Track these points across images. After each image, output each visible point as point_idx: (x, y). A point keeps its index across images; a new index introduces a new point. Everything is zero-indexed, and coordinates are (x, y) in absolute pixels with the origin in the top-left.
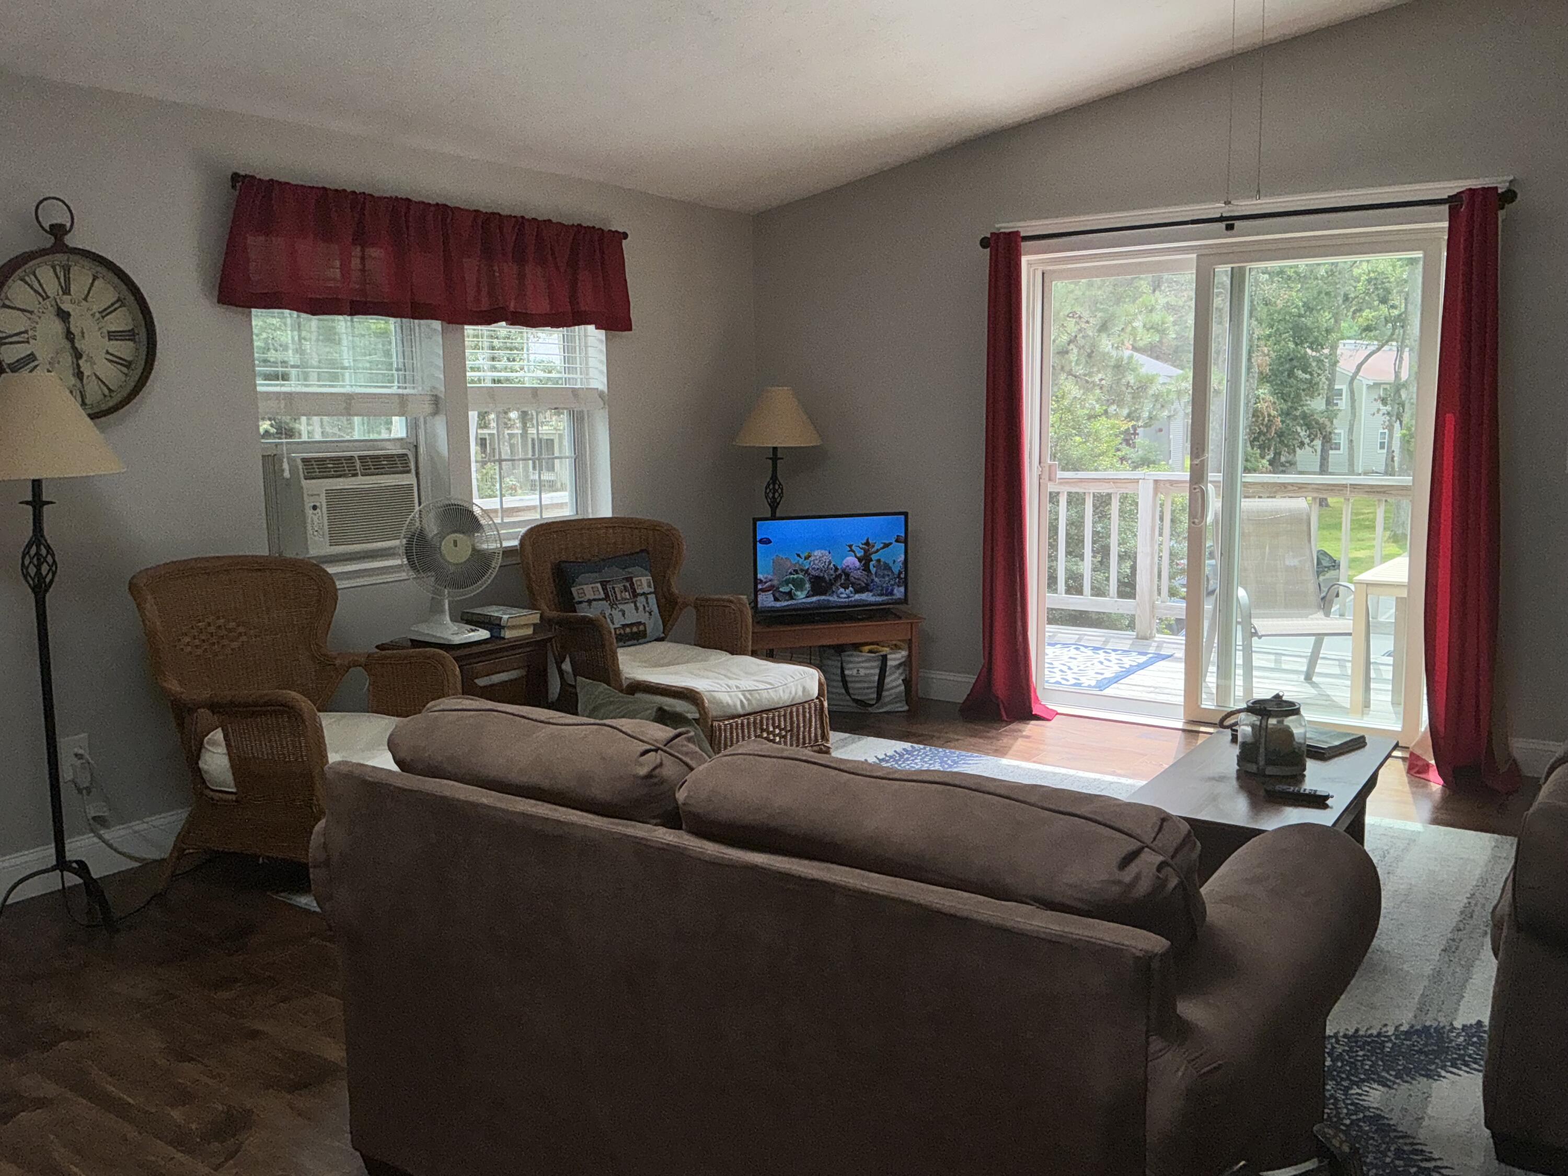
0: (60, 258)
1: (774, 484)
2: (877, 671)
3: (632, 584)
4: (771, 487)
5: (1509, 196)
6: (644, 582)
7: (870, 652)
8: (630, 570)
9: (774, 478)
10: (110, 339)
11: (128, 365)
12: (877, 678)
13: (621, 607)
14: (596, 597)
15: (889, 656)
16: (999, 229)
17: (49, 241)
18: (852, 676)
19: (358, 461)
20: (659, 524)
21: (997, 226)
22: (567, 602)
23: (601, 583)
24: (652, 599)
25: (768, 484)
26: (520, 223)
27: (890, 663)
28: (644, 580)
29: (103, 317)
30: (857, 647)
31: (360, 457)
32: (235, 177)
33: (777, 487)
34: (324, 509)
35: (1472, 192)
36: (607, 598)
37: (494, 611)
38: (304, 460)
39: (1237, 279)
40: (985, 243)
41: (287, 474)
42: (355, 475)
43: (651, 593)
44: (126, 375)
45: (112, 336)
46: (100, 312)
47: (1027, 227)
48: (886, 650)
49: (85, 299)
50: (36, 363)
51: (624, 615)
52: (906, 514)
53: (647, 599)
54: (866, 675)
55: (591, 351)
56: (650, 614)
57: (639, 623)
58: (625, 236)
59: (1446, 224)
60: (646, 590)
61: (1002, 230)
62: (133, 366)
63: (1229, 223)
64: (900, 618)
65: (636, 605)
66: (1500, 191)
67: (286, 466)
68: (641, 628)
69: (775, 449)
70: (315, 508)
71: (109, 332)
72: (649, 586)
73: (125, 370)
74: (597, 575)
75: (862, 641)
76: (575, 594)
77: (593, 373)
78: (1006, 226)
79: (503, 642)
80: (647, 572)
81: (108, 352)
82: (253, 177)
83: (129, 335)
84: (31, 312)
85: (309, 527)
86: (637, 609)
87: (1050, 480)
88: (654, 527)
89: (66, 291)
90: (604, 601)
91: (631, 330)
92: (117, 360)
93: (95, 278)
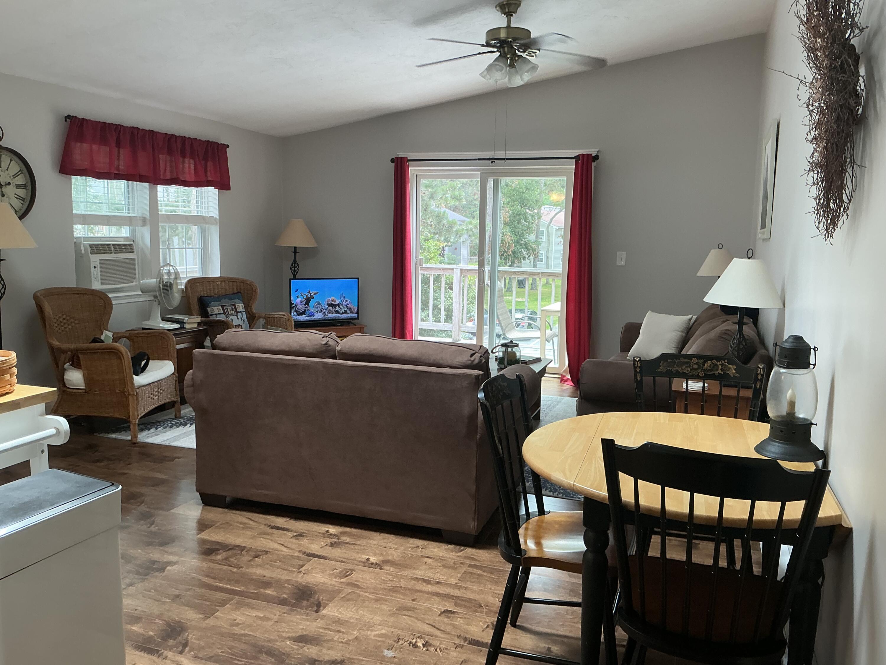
3: (235, 307)
4: (293, 265)
5: (596, 157)
6: (240, 307)
8: (233, 300)
9: (295, 261)
10: (16, 188)
11: (23, 200)
13: (231, 317)
14: (220, 313)
16: (398, 155)
19: (112, 247)
20: (247, 280)
21: (398, 154)
22: (204, 313)
23: (221, 306)
24: (244, 313)
25: (292, 264)
26: (184, 139)
28: (240, 305)
29: (14, 178)
31: (113, 245)
32: (69, 117)
33: (296, 265)
34: (99, 268)
35: (583, 155)
36: (224, 313)
37: (180, 317)
38: (91, 246)
39: (496, 184)
40: (392, 161)
41: (83, 252)
42: (111, 253)
43: (243, 312)
44: (22, 204)
45: (18, 186)
46: (13, 176)
47: (411, 156)
49: (7, 170)
51: (232, 321)
52: (358, 279)
53: (242, 314)
55: (210, 199)
56: (244, 321)
57: (239, 325)
58: (228, 146)
59: (574, 167)
60: (242, 310)
61: (400, 156)
62: (25, 200)
63: (492, 160)
64: (355, 325)
65: (237, 317)
66: (593, 155)
67: (82, 248)
68: (240, 327)
69: (295, 248)
70: (95, 267)
71: (16, 185)
72: (243, 309)
73: (22, 202)
74: (219, 302)
76: (209, 311)
77: (211, 209)
78: (401, 155)
79: (184, 329)
80: (241, 302)
81: (15, 194)
82: (76, 117)
83: (24, 186)
85: (92, 276)
86: (238, 319)
87: (420, 265)
88: (243, 282)
90: (223, 315)
91: (230, 190)
92: (19, 197)
93: (11, 160)
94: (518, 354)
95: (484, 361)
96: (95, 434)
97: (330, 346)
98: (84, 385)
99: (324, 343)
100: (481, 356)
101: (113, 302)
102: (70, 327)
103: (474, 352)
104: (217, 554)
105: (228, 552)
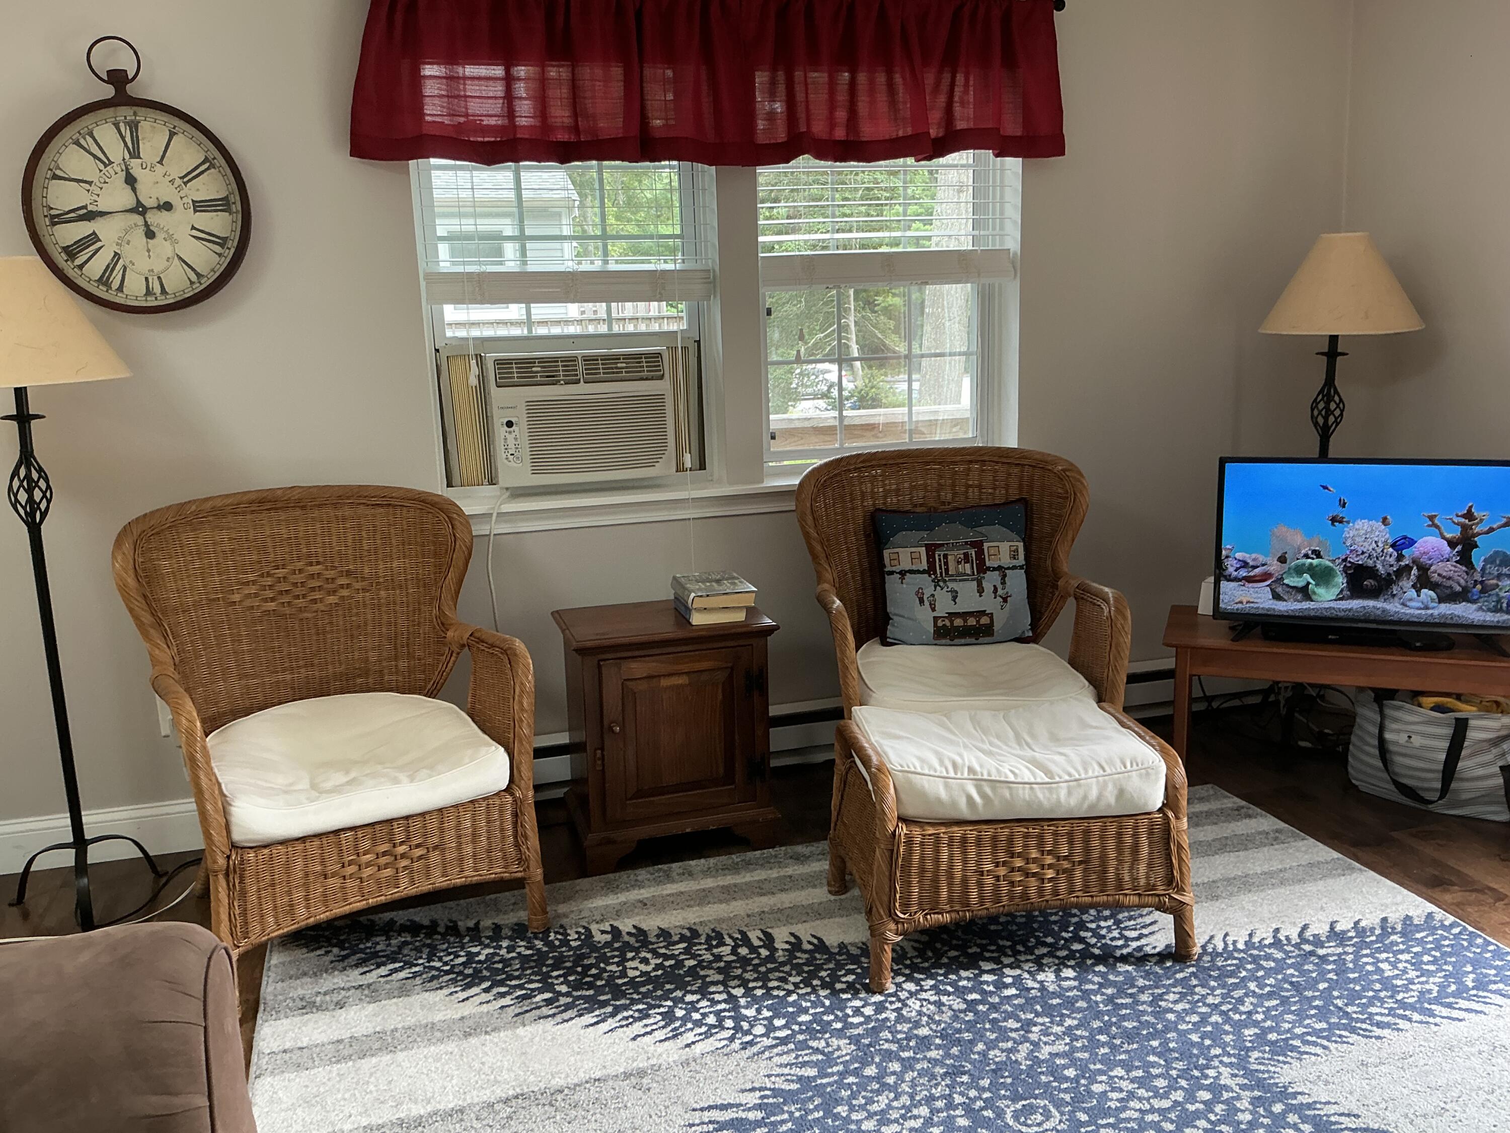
0: (125, 113)
1: (1328, 397)
2: (1446, 744)
3: (980, 553)
4: (1322, 401)
6: (1006, 550)
7: (1436, 708)
8: (982, 529)
10: (195, 211)
11: (222, 242)
12: (1443, 756)
13: (951, 585)
14: (914, 568)
15: (1472, 723)
17: (108, 91)
18: (1397, 744)
19: (582, 364)
20: (1052, 460)
23: (929, 546)
27: (1473, 734)
28: (1008, 546)
29: (186, 183)
30: (1415, 696)
33: (1332, 403)
34: (525, 427)
36: (931, 570)
38: (501, 362)
42: (577, 381)
43: (1015, 567)
44: (220, 255)
45: (199, 206)
46: (180, 178)
48: (1466, 710)
49: (160, 162)
50: (98, 244)
51: (954, 599)
53: (1005, 576)
54: (1423, 748)
57: (983, 613)
60: (1005, 560)
62: (228, 244)
65: (980, 585)
67: (473, 370)
68: (984, 620)
69: (1335, 339)
70: (510, 424)
71: (193, 201)
72: (1017, 557)
73: (218, 249)
74: (925, 534)
75: (1421, 689)
76: (887, 561)
81: (193, 228)
83: (223, 205)
84: (90, 183)
86: (981, 590)
88: (1044, 464)
89: (135, 153)
90: (926, 575)
92: (207, 237)
93: (172, 134)
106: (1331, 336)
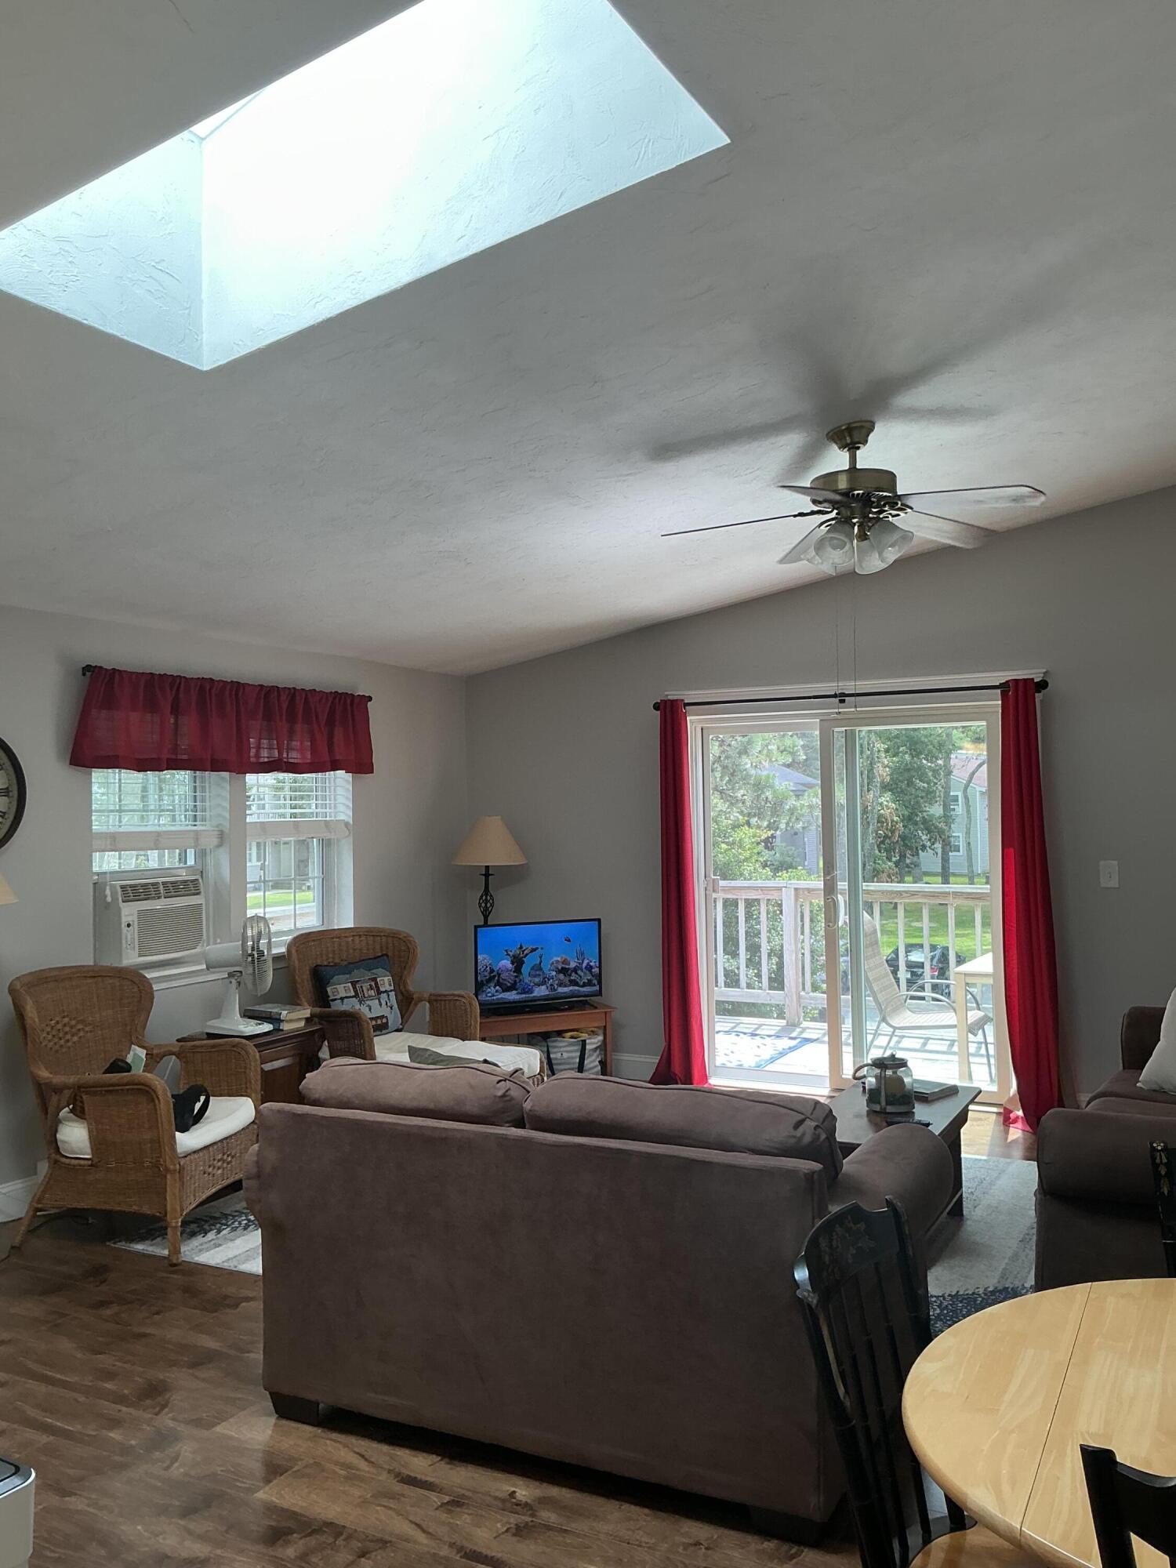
1: (486, 895)
2: (578, 1054)
3: (376, 984)
4: (484, 898)
5: (1043, 685)
6: (386, 982)
7: (572, 1037)
8: (374, 971)
9: (486, 891)
11: (3, 815)
12: (578, 1060)
13: (368, 1002)
14: (348, 995)
15: (587, 1041)
16: (667, 695)
18: (556, 1059)
19: (162, 887)
20: (399, 933)
21: (666, 693)
22: (321, 998)
23: (352, 983)
24: (392, 994)
25: (482, 896)
26: (293, 693)
27: (588, 1047)
28: (386, 979)
30: (560, 1033)
31: (163, 883)
32: (87, 669)
33: (489, 898)
34: (136, 926)
35: (1016, 681)
36: (356, 996)
37: (273, 1009)
38: (122, 887)
39: (850, 737)
40: (657, 707)
41: (109, 899)
42: (159, 898)
43: (391, 991)
44: (1, 823)
47: (690, 696)
48: (584, 1036)
51: (370, 1010)
52: (599, 921)
53: (389, 995)
54: (569, 1058)
55: (340, 791)
56: (391, 1008)
57: (383, 1017)
58: (370, 698)
59: (1000, 702)
60: (388, 988)
61: (670, 698)
62: (6, 816)
63: (842, 697)
64: (596, 1008)
65: (380, 1002)
66: (1035, 681)
67: (108, 892)
68: (384, 1020)
69: (487, 867)
72: (390, 985)
73: (0, 819)
74: (348, 976)
75: (565, 1028)
76: (330, 993)
77: (341, 808)
78: (673, 695)
79: (281, 1033)
80: (388, 973)
82: (101, 667)
83: (6, 792)
85: (124, 942)
86: (381, 1005)
87: (714, 891)
88: (394, 935)
90: (354, 999)
91: (372, 772)
94: (907, 1080)
95: (823, 1136)
96: (108, 1243)
97: (512, 1099)
98: (89, 1151)
99: (500, 1093)
100: (816, 1127)
101: (153, 986)
102: (75, 1039)
103: (803, 1117)
104: (287, 1543)
105: (308, 1539)
106: (486, 866)
